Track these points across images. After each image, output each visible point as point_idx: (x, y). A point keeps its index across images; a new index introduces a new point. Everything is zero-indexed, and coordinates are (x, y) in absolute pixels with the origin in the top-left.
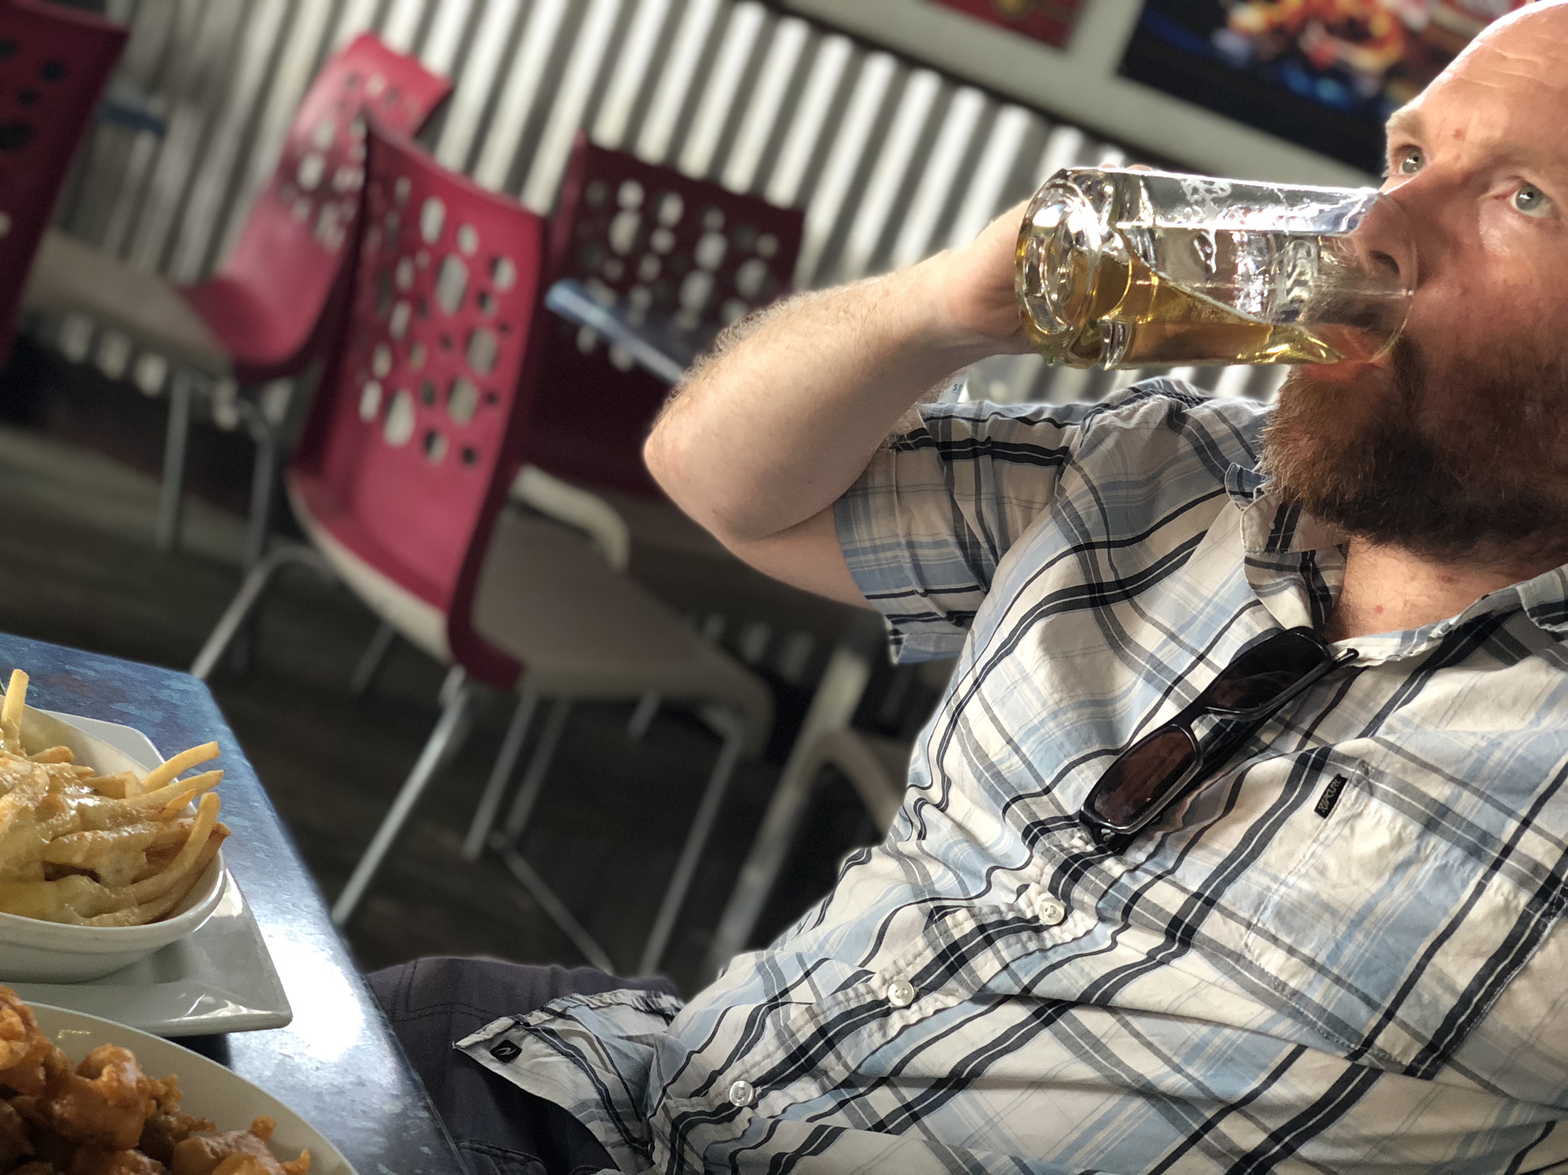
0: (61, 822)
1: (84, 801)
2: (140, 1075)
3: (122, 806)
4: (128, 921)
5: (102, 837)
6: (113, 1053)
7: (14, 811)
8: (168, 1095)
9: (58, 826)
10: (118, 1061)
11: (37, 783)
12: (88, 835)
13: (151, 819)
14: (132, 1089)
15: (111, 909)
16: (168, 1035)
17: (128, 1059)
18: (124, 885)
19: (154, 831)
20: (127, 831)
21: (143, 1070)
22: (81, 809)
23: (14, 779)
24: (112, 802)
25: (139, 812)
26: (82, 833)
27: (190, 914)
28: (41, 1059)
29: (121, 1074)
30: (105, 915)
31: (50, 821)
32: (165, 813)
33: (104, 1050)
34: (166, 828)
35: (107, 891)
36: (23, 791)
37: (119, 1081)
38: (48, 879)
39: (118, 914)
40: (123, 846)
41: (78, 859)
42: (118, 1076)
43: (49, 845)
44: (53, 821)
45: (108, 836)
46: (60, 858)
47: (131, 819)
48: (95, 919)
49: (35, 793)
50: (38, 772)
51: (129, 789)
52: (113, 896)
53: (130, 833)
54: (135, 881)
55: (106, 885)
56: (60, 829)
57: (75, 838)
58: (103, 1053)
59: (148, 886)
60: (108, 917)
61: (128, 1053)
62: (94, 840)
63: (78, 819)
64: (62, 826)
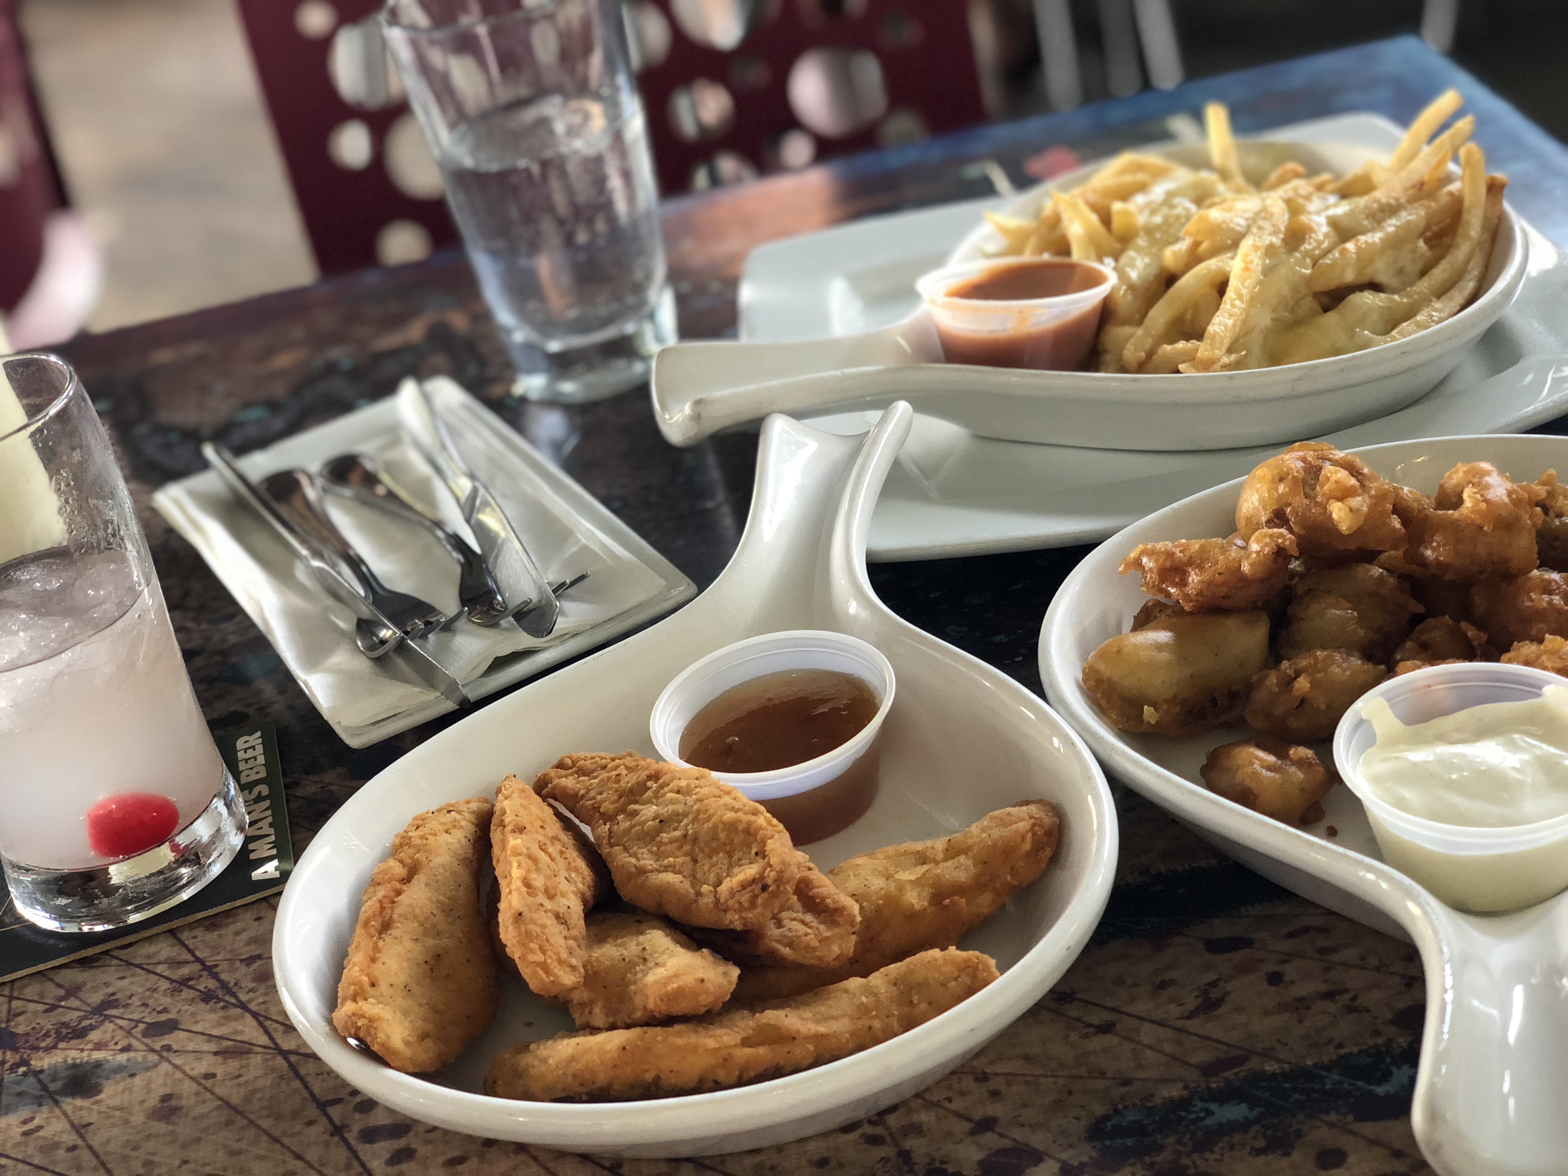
0: (1314, 244)
1: (1331, 212)
2: (1509, 485)
3: (1375, 200)
4: (1433, 321)
5: (1366, 242)
6: (1466, 473)
7: (1259, 253)
8: (1551, 494)
9: (1314, 249)
10: (1477, 480)
11: (1272, 215)
12: (1350, 246)
13: (1412, 200)
14: (1506, 504)
15: (1409, 314)
16: (1528, 428)
17: (1488, 473)
18: (1412, 284)
19: (1422, 213)
20: (1391, 225)
21: (1512, 480)
22: (1333, 223)
23: (1247, 219)
24: (1362, 201)
25: (1397, 199)
26: (1341, 246)
27: (1500, 285)
28: (1389, 507)
29: (1485, 493)
30: (1404, 324)
31: (1302, 248)
32: (1425, 187)
33: (1456, 472)
34: (1433, 204)
35: (1396, 297)
36: (1260, 228)
37: (1486, 501)
38: (1326, 310)
39: (1418, 318)
40: (1395, 243)
41: (1349, 277)
42: (1482, 495)
43: (1311, 275)
44: (1307, 246)
45: (1376, 237)
46: (1331, 282)
47: (1390, 210)
48: (1394, 333)
49: (1274, 226)
50: (1269, 202)
51: (1378, 177)
52: (1405, 300)
53: (1395, 226)
54: (1423, 273)
55: (1394, 292)
56: (1317, 252)
57: (1337, 255)
58: (1456, 475)
59: (1439, 273)
60: (1409, 325)
61: (1486, 466)
62: (1359, 250)
63: (1332, 233)
64: (1318, 247)
